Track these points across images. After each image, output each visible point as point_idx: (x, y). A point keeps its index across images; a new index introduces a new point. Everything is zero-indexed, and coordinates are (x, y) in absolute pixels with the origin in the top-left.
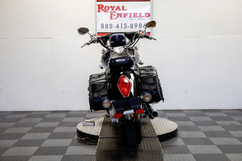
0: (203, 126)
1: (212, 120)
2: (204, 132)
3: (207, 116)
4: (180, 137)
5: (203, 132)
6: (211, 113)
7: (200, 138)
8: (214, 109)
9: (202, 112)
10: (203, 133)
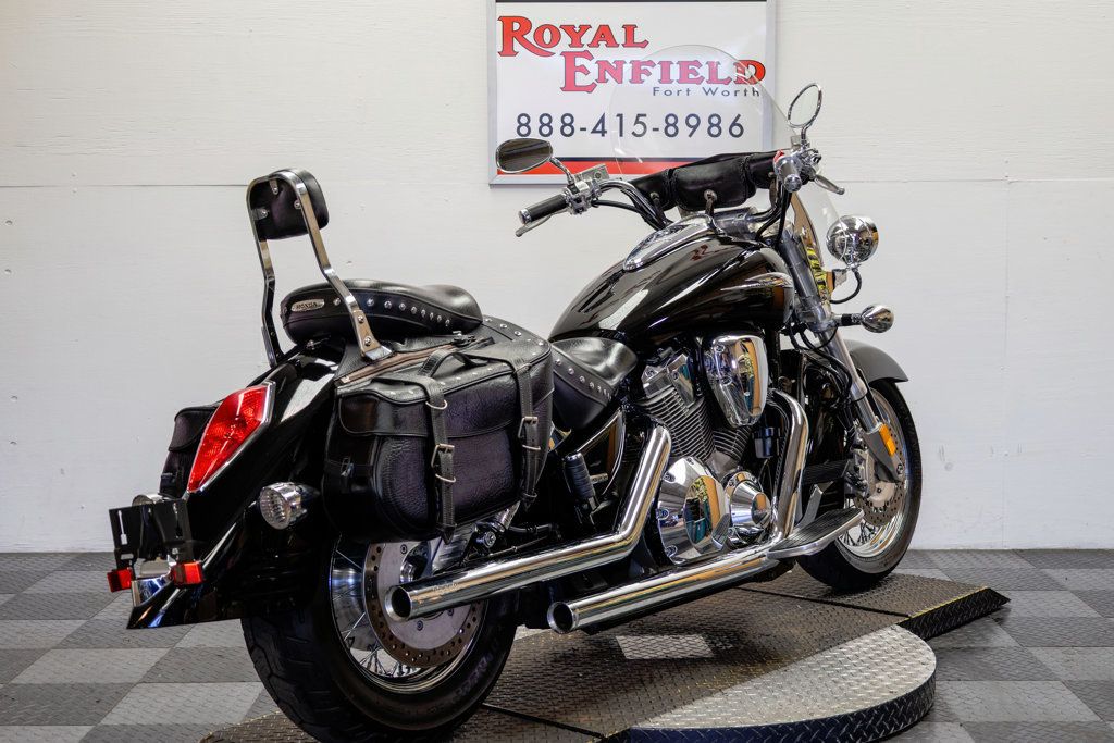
0: (1059, 650)
1: (1093, 613)
2: (1077, 688)
3: (1058, 587)
4: (950, 718)
5: (1069, 685)
6: (1076, 572)
7: (1062, 728)
8: (1085, 547)
9: (1029, 566)
10: (1068, 692)
